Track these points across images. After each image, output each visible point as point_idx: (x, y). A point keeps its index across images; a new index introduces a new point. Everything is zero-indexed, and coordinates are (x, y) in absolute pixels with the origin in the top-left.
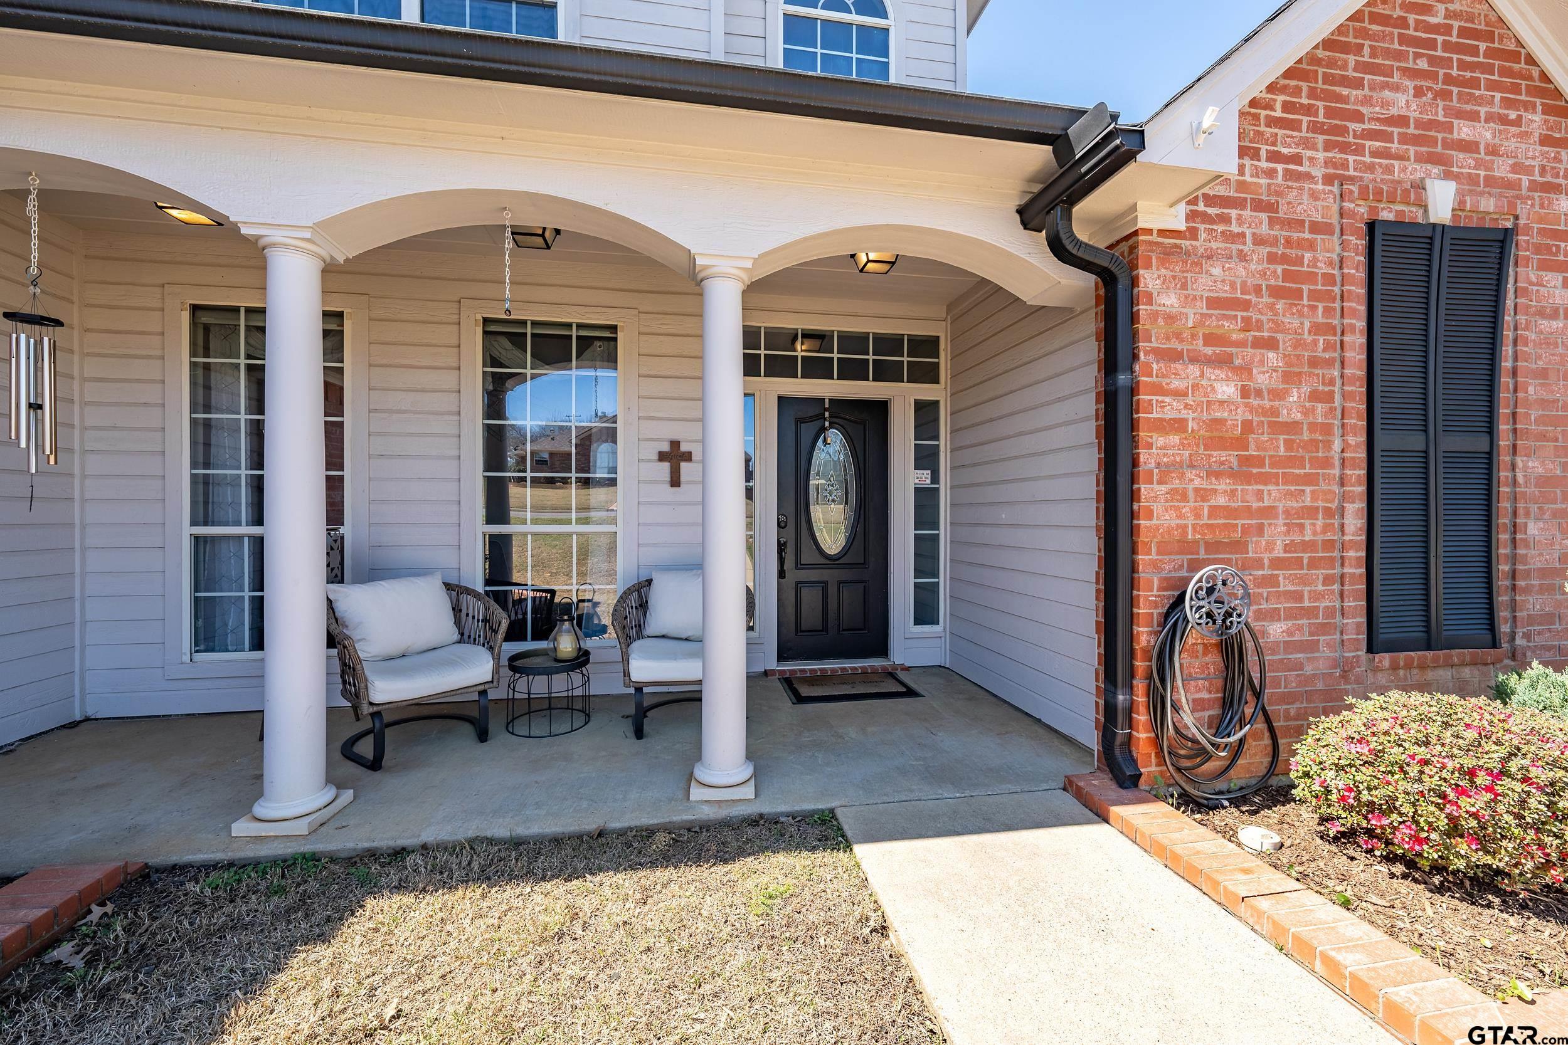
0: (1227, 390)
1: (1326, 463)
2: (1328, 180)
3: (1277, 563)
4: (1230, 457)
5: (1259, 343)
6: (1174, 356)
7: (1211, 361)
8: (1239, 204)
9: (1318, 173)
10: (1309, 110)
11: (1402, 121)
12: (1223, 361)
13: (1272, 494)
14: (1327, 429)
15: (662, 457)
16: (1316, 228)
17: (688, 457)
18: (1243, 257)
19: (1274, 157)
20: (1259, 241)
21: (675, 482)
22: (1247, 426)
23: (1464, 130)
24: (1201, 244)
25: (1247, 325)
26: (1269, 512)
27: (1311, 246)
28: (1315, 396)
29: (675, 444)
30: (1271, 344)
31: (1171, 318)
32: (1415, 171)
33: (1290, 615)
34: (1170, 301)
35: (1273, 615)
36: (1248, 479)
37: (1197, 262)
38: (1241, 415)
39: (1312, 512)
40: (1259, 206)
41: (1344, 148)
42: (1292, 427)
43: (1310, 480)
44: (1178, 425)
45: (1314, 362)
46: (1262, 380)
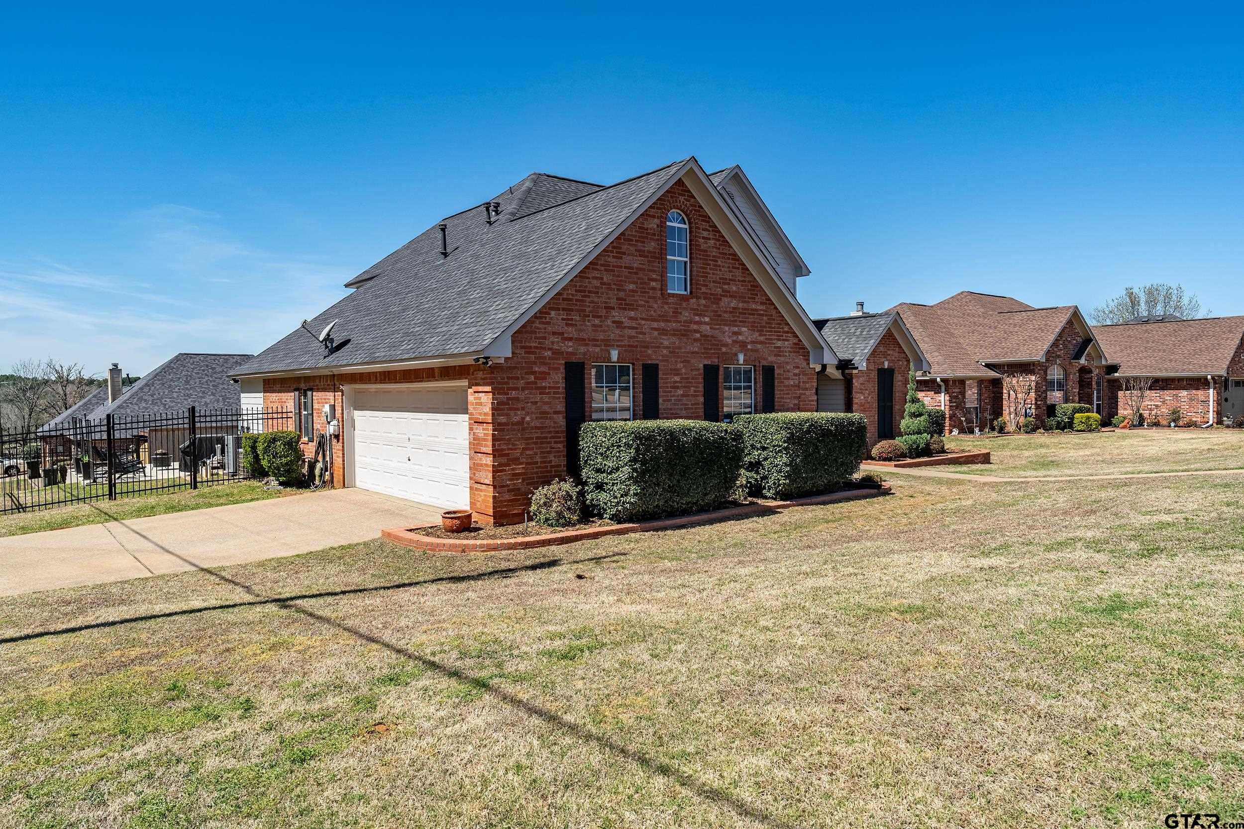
11: (882, 352)
14: (873, 403)
27: (871, 374)
28: (872, 398)
30: (867, 390)
32: (884, 360)
42: (870, 403)
45: (872, 392)
46: (866, 395)
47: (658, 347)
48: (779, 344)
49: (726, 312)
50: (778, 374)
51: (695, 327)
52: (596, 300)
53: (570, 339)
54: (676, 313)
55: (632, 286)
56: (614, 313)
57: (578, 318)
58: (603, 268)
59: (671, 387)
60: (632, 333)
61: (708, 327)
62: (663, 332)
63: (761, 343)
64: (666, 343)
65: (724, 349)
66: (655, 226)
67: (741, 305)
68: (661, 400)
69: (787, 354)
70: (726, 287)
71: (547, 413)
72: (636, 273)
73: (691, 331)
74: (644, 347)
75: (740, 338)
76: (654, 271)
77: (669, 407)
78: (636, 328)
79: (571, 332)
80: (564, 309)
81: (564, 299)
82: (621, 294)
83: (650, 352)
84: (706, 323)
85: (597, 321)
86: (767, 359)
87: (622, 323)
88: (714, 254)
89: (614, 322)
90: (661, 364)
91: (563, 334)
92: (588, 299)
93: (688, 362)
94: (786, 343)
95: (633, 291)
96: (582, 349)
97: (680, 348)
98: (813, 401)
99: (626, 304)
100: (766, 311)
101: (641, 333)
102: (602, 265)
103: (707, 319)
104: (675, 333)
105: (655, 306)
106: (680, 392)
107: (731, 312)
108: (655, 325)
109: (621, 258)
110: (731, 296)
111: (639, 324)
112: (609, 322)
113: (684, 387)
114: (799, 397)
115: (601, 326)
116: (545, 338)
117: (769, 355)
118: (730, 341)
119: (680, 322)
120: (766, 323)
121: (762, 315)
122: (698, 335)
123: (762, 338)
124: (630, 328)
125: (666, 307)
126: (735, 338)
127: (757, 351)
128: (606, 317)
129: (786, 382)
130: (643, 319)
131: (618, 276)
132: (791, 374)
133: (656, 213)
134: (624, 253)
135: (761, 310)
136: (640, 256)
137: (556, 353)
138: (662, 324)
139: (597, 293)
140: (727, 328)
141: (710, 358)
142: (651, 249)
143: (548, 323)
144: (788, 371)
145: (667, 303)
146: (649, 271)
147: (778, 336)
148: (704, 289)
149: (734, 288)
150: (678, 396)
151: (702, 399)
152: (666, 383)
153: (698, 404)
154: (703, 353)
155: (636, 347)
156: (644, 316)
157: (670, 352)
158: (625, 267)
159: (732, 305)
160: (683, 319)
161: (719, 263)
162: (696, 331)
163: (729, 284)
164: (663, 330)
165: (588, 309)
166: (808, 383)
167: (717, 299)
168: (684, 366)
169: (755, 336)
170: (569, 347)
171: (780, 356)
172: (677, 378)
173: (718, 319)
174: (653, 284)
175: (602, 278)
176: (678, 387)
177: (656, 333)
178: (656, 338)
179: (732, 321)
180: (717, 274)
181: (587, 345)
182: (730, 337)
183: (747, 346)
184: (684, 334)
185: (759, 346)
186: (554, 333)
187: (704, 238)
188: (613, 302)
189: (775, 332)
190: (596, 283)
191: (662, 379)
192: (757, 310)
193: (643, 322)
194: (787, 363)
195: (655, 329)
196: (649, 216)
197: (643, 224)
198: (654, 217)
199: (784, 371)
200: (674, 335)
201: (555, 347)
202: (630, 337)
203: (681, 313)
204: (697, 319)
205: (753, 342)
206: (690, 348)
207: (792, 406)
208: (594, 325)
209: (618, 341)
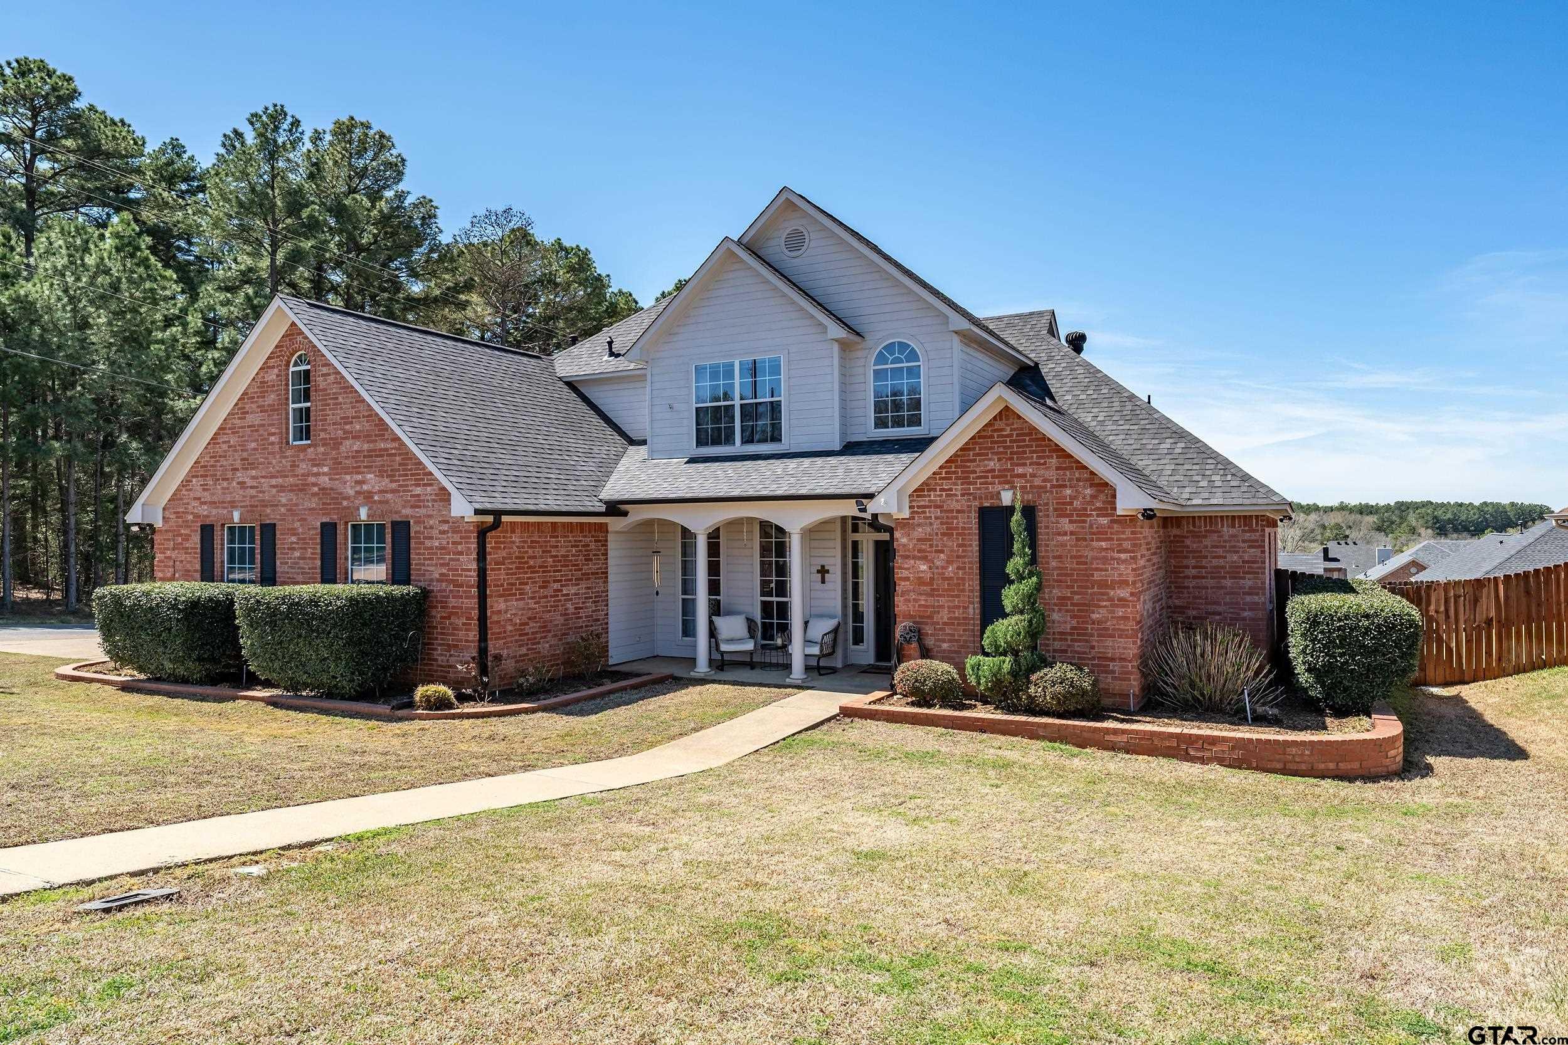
0: (924, 567)
1: (963, 590)
2: (963, 495)
3: (945, 624)
4: (927, 588)
5: (936, 551)
6: (907, 557)
7: (920, 558)
8: (930, 507)
9: (959, 493)
10: (954, 473)
11: (993, 470)
12: (925, 558)
13: (942, 601)
14: (963, 579)
15: (818, 572)
16: (958, 511)
17: (828, 572)
18: (931, 524)
19: (941, 490)
20: (936, 518)
21: (823, 582)
22: (932, 579)
23: (1020, 470)
24: (916, 521)
25: (931, 546)
26: (942, 607)
27: (957, 518)
28: (958, 568)
29: (823, 567)
30: (942, 552)
31: (904, 546)
32: (998, 487)
33: (950, 641)
34: (904, 540)
35: (944, 641)
36: (933, 596)
37: (913, 527)
38: (929, 575)
39: (958, 607)
40: (936, 507)
41: (970, 483)
42: (951, 578)
43: (958, 596)
44: (907, 579)
45: (958, 557)
46: (938, 563)
47: (277, 505)
48: (418, 491)
49: (347, 458)
50: (416, 532)
51: (312, 479)
52: (225, 463)
53: (205, 503)
54: (294, 466)
55: (253, 445)
56: (239, 474)
57: (211, 483)
58: (230, 432)
59: (289, 549)
60: (253, 492)
61: (327, 479)
62: (281, 488)
63: (393, 491)
64: (284, 500)
65: (345, 503)
66: (275, 377)
67: (366, 446)
68: (278, 563)
69: (430, 504)
70: (347, 427)
71: (189, 571)
72: (257, 431)
73: (308, 485)
74: (263, 506)
75: (365, 487)
76: (273, 425)
77: (286, 570)
78: (257, 487)
79: (206, 496)
80: (202, 476)
81: (202, 467)
82: (245, 455)
83: (268, 511)
84: (324, 474)
85: (225, 484)
86: (400, 512)
87: (245, 483)
88: (334, 390)
89: (238, 483)
90: (278, 523)
91: (199, 499)
92: (218, 464)
93: (305, 520)
94: (429, 488)
95: (255, 449)
96: (214, 512)
97: (297, 505)
98: (470, 570)
99: (248, 464)
100: (400, 449)
101: (261, 492)
102: (230, 429)
103: (326, 469)
104: (294, 488)
105: (274, 461)
106: (297, 554)
107: (353, 457)
108: (274, 482)
109: (245, 418)
110: (353, 438)
111: (259, 483)
112: (234, 484)
113: (301, 548)
114: (448, 564)
115: (228, 488)
116: (188, 504)
117: (404, 507)
118: (351, 492)
119: (298, 476)
120: (400, 465)
121: (395, 455)
122: (316, 489)
123: (394, 485)
124: (251, 487)
125: (284, 461)
126: (358, 488)
127: (387, 502)
128: (233, 479)
129: (428, 543)
130: (263, 477)
131: (242, 437)
132: (435, 533)
133: (276, 362)
134: (247, 413)
135: (392, 449)
136: (261, 412)
137: (196, 516)
138: (280, 480)
139: (225, 456)
140: (348, 477)
141: (329, 514)
142: (271, 402)
143: (191, 490)
144: (432, 527)
145: (285, 457)
146: (270, 425)
147: (416, 480)
148: (323, 435)
149: (358, 427)
150: (295, 558)
151: (319, 563)
152: (284, 544)
153: (316, 568)
154: (321, 510)
155: (257, 506)
156: (264, 474)
157: (288, 510)
158: (249, 427)
159: (355, 448)
160: (299, 471)
161: (340, 400)
162: (314, 485)
163: (351, 423)
164: (282, 486)
165: (218, 473)
166: (461, 543)
167: (336, 444)
168: (301, 525)
169: (384, 484)
170: (204, 510)
171: (420, 507)
172: (294, 539)
173: (338, 468)
174: (272, 439)
175: (229, 442)
176: (294, 549)
177: (274, 490)
178: (274, 496)
179: (356, 467)
180: (337, 414)
181: (217, 508)
182: (352, 487)
183: (372, 497)
184: (301, 488)
185: (389, 496)
186: (195, 499)
187: (323, 375)
188: (238, 464)
189: (412, 475)
190: (225, 447)
191: (280, 539)
192: (386, 450)
193: (263, 480)
194: (430, 516)
195: (273, 487)
196: (269, 367)
197: (264, 377)
198: (273, 367)
199: (425, 528)
200: (291, 491)
201: (196, 511)
202: (252, 497)
203: (298, 466)
204: (315, 469)
205: (381, 492)
206: (307, 505)
207: (438, 576)
208: (223, 488)
209: (241, 501)
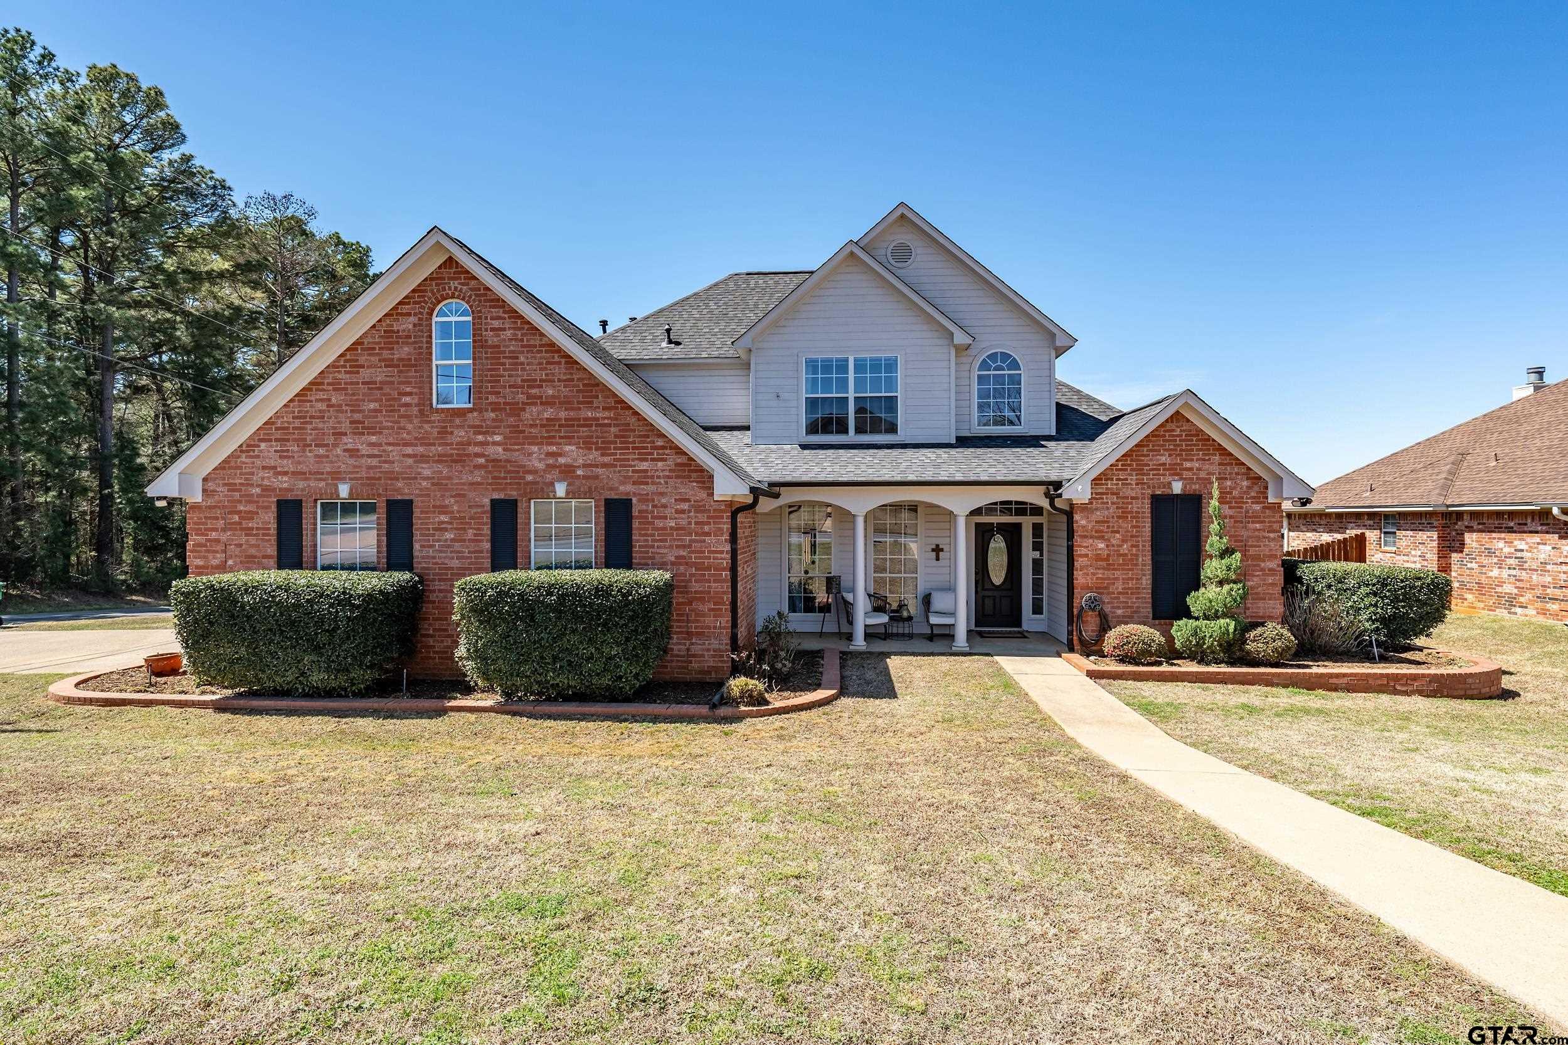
0: (1101, 546)
1: (1136, 565)
2: (1137, 484)
3: (1120, 593)
4: (1104, 564)
5: (1112, 532)
6: (1085, 537)
7: (1098, 538)
8: (1107, 494)
9: (1134, 483)
10: (1130, 465)
11: (1164, 464)
12: (1102, 538)
13: (1117, 573)
14: (1137, 555)
15: (933, 550)
16: (1132, 498)
17: (942, 550)
18: (1108, 508)
19: (1118, 480)
20: (1113, 503)
21: (938, 559)
22: (1108, 555)
23: (1188, 465)
24: (1094, 506)
25: (1108, 527)
26: (1117, 579)
27: (1131, 503)
28: (1132, 546)
29: (937, 546)
30: (1118, 532)
31: (1083, 527)
32: (1169, 479)
33: (1124, 608)
34: (1083, 522)
35: (1119, 608)
36: (1109, 570)
37: (1092, 511)
38: (1106, 552)
39: (1132, 579)
40: (1113, 494)
41: (1144, 474)
42: (1126, 555)
43: (1132, 570)
44: (1086, 556)
45: (1132, 536)
46: (1114, 542)
47: (416, 478)
48: (644, 466)
49: (531, 426)
50: (640, 511)
51: (477, 449)
52: (321, 425)
53: (285, 473)
54: (444, 432)
55: (372, 406)
56: (345, 439)
57: (296, 448)
58: (331, 388)
59: (434, 529)
60: (374, 462)
61: (500, 449)
62: (422, 459)
63: (604, 465)
64: (427, 472)
65: (529, 478)
66: (411, 326)
67: (563, 415)
68: (417, 546)
69: (662, 481)
70: (533, 391)
71: (255, 557)
72: (380, 389)
73: (468, 455)
74: (391, 479)
75: (562, 460)
76: (409, 383)
77: (431, 554)
78: (381, 456)
79: (288, 465)
80: (276, 440)
81: (277, 429)
82: (358, 416)
83: (400, 484)
84: (495, 443)
85: (322, 451)
86: (617, 489)
87: (358, 450)
88: (512, 348)
89: (345, 450)
90: (415, 499)
91: (275, 468)
92: (309, 426)
93: (464, 496)
94: (660, 464)
95: (375, 411)
96: (301, 484)
97: (450, 478)
98: (722, 552)
99: (363, 428)
100: (616, 419)
101: (385, 462)
102: (328, 384)
103: (498, 438)
104: (440, 459)
105: (410, 427)
106: (449, 535)
107: (542, 426)
108: (409, 450)
109: (358, 372)
110: (542, 403)
111: (384, 451)
112: (339, 451)
113: (456, 529)
114: (690, 546)
115: (328, 456)
116: (253, 474)
117: (623, 483)
118: (541, 466)
119: (452, 444)
120: (616, 437)
121: (609, 425)
122: (482, 461)
123: (606, 459)
124: (369, 456)
125: (427, 427)
126: (551, 461)
127: (597, 477)
128: (335, 445)
129: (659, 523)
130: (389, 444)
131: (353, 394)
132: (668, 512)
133: (412, 309)
134: (362, 366)
135: (604, 418)
136: (386, 366)
137: (266, 490)
138: (421, 449)
139: (323, 417)
140: (535, 449)
141: (502, 490)
142: (403, 356)
143: (258, 457)
144: (665, 506)
145: (429, 422)
146: (399, 383)
147: (639, 454)
148: (492, 398)
149: (550, 392)
150: (446, 540)
151: (487, 546)
152: (427, 524)
153: (481, 552)
154: (490, 484)
155: (379, 479)
156: (391, 440)
157: (433, 484)
158: (363, 383)
159: (546, 415)
160: (455, 439)
161: (522, 359)
162: (477, 455)
163: (541, 387)
164: (422, 456)
165: (309, 438)
166: (709, 523)
167: (516, 409)
168: (456, 502)
169: (591, 457)
170: (284, 482)
171: (647, 483)
172: (444, 518)
173: (518, 436)
174: (407, 399)
175: (329, 400)
176: (446, 530)
177: (410, 461)
178: (410, 467)
179: (549, 437)
180: (517, 376)
181: (306, 479)
182: (540, 460)
183: (574, 472)
184: (459, 459)
185: (600, 471)
186: (264, 468)
187: (492, 330)
188: (345, 426)
189: (633, 448)
190: (322, 406)
191: (420, 518)
192: (597, 419)
193: (390, 448)
194: (662, 494)
195: (409, 456)
196: (401, 314)
197: (392, 326)
198: (409, 314)
199: (654, 506)
200: (438, 462)
201: (266, 482)
202: (370, 468)
203: (452, 433)
204: (480, 438)
205: (585, 466)
206: (466, 478)
207: (673, 559)
208: (317, 456)
209: (352, 473)
